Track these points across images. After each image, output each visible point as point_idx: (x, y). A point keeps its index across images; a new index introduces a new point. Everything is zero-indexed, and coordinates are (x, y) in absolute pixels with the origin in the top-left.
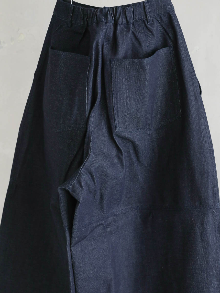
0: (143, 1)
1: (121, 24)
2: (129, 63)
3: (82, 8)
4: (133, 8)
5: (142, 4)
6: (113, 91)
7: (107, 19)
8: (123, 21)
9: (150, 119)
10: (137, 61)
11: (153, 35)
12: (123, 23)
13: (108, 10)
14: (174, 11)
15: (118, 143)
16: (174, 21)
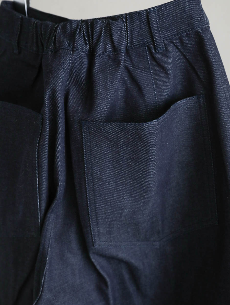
0: (147, 8)
1: (103, 53)
2: (115, 129)
3: (35, 22)
4: (126, 23)
5: (144, 15)
6: (87, 178)
7: (74, 45)
8: (105, 48)
9: (160, 223)
10: (130, 126)
11: (167, 73)
12: (106, 52)
13: (78, 25)
14: (208, 27)
15: (98, 267)
16: (208, 47)
